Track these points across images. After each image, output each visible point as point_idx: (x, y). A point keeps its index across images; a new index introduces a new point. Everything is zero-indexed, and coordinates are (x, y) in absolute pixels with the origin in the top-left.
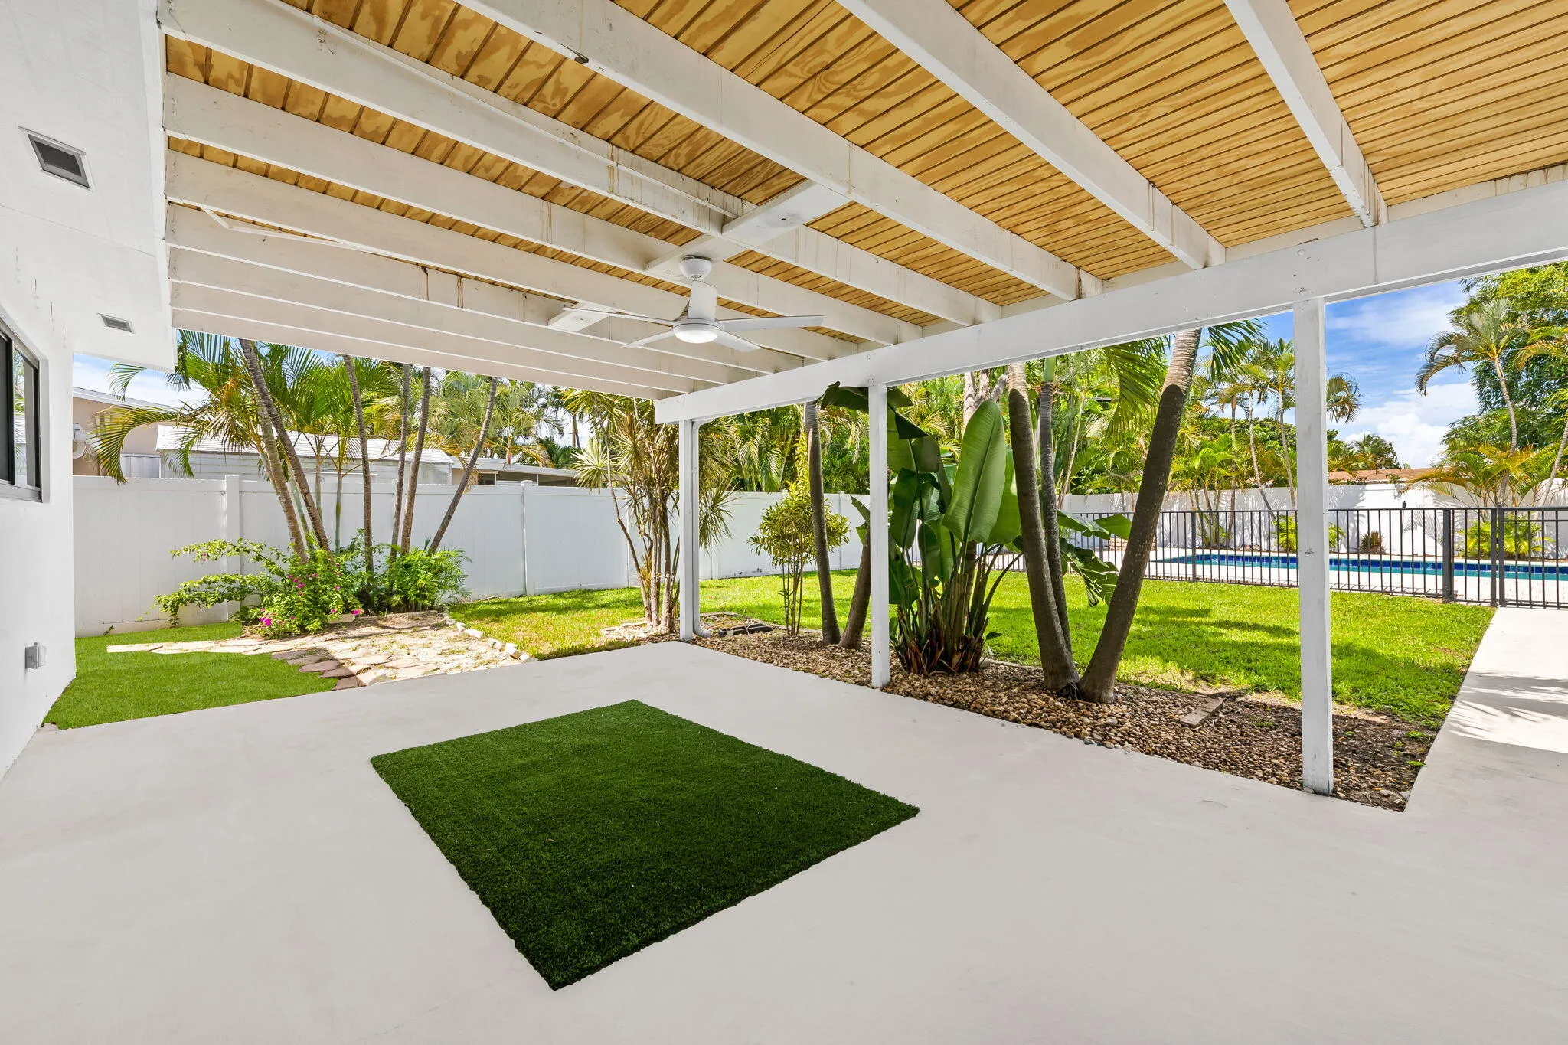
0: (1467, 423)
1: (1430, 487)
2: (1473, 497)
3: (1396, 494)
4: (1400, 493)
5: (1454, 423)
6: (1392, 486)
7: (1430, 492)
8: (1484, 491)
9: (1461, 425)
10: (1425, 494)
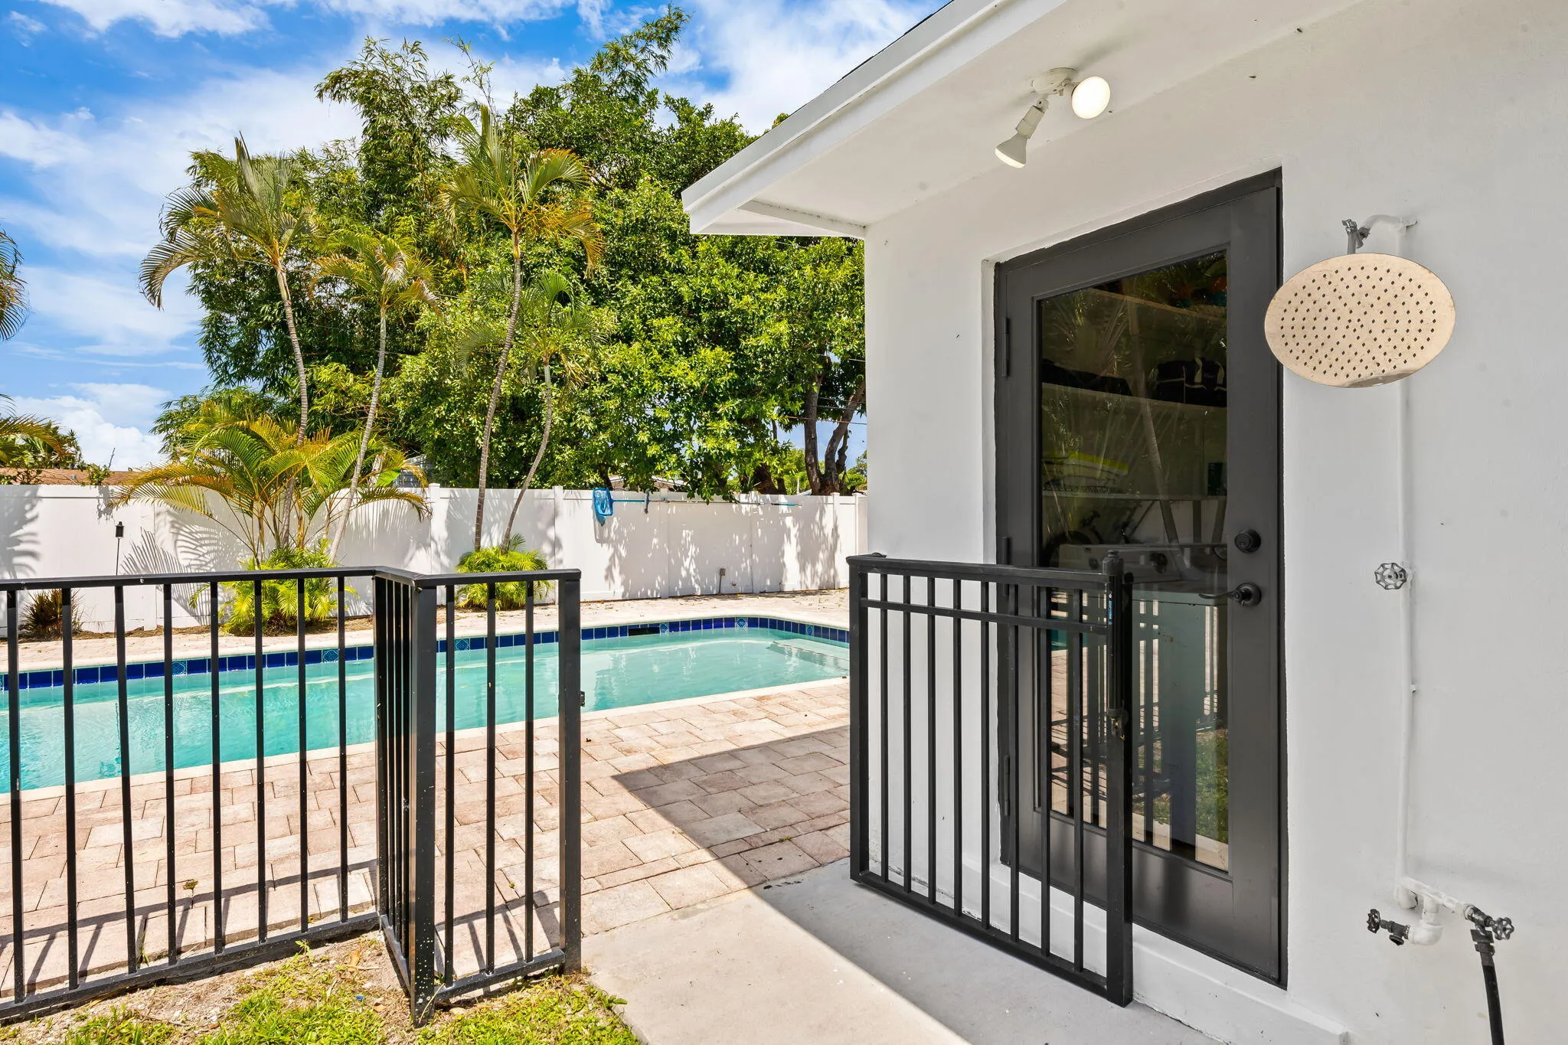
0: (186, 405)
1: (164, 496)
2: (240, 515)
3: (103, 507)
4: (110, 506)
5: (169, 404)
6: (93, 491)
7: (163, 506)
8: (257, 506)
9: (178, 408)
10: (158, 509)
